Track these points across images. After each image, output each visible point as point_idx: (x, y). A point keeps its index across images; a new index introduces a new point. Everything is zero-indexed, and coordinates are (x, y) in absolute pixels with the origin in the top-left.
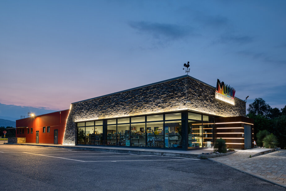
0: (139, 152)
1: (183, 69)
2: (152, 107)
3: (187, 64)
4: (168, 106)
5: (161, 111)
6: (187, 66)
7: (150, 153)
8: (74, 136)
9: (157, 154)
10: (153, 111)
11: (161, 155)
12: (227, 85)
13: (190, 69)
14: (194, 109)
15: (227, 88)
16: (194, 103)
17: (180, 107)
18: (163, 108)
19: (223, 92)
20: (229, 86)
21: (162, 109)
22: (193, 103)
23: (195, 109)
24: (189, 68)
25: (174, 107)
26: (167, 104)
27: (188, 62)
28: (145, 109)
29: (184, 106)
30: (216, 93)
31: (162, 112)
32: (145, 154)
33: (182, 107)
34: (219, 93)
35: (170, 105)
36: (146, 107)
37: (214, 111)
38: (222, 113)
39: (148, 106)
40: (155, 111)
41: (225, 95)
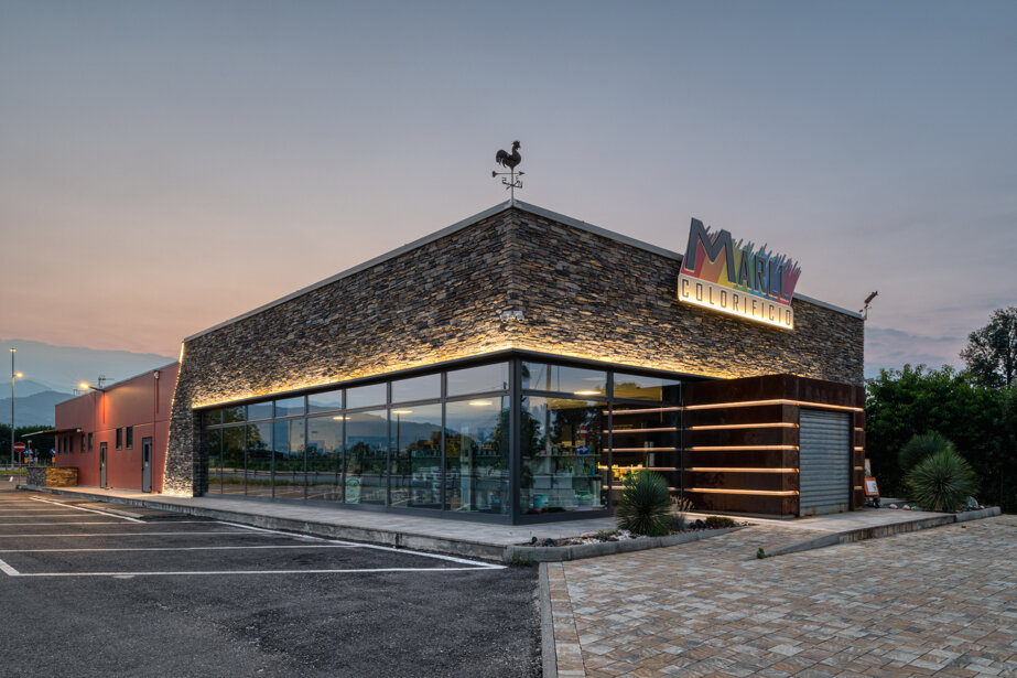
0: (332, 529)
1: (494, 174)
2: (403, 343)
3: (510, 153)
4: (451, 337)
5: (430, 359)
6: (510, 159)
7: (363, 533)
8: (190, 463)
9: (384, 541)
10: (405, 359)
11: (394, 543)
12: (750, 247)
13: (521, 173)
14: (550, 347)
15: (751, 259)
16: (552, 320)
17: (490, 340)
18: (436, 345)
19: (724, 274)
20: (762, 249)
21: (432, 348)
22: (544, 323)
23: (560, 347)
24: (517, 168)
25: (471, 340)
26: (447, 328)
27: (516, 145)
28: (383, 351)
29: (502, 336)
30: (681, 276)
31: (431, 363)
32: (350, 537)
33: (494, 340)
34: (700, 280)
35: (459, 331)
36: (384, 345)
37: (676, 356)
38: (722, 362)
39: (391, 342)
40: (412, 359)
41: (735, 287)
